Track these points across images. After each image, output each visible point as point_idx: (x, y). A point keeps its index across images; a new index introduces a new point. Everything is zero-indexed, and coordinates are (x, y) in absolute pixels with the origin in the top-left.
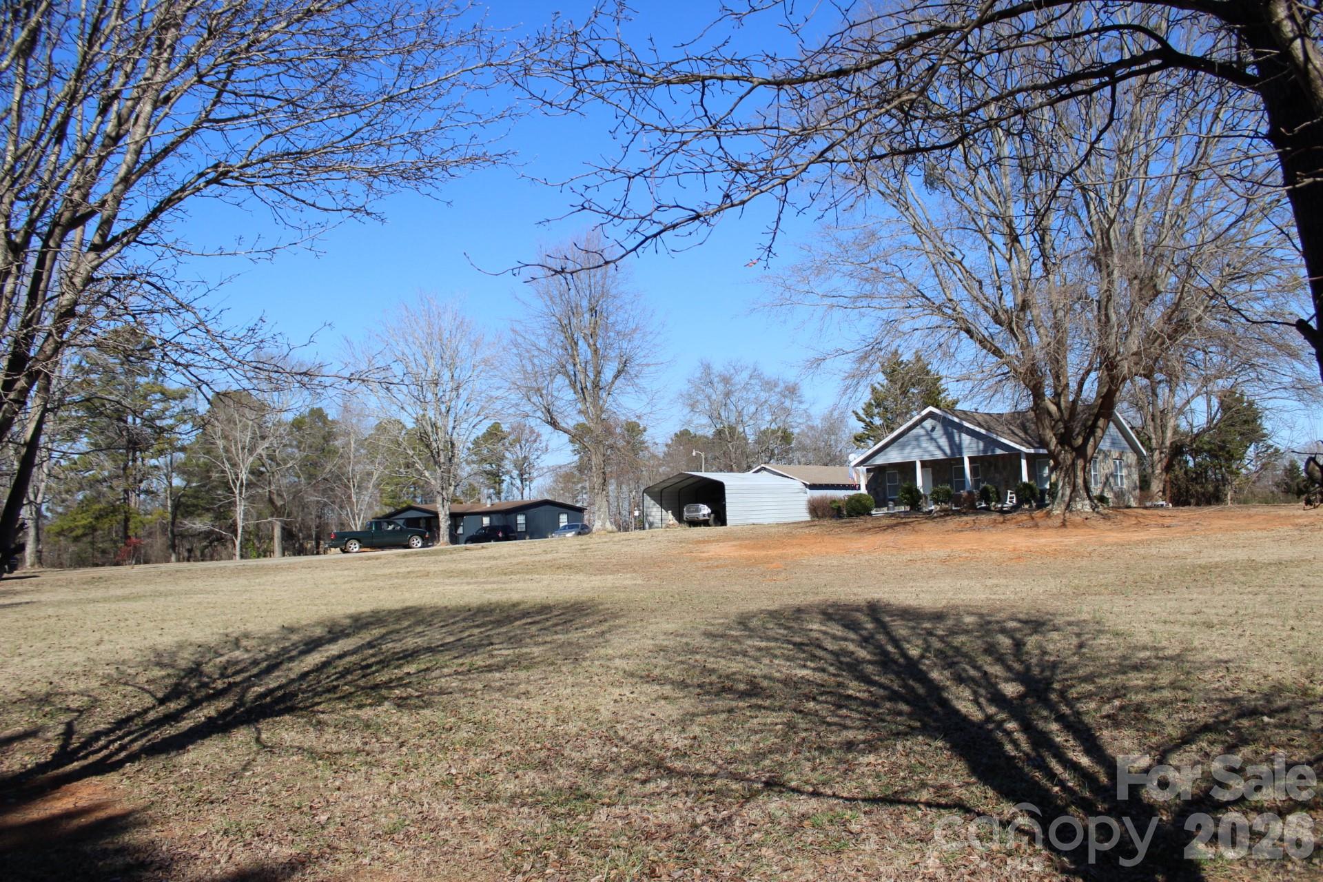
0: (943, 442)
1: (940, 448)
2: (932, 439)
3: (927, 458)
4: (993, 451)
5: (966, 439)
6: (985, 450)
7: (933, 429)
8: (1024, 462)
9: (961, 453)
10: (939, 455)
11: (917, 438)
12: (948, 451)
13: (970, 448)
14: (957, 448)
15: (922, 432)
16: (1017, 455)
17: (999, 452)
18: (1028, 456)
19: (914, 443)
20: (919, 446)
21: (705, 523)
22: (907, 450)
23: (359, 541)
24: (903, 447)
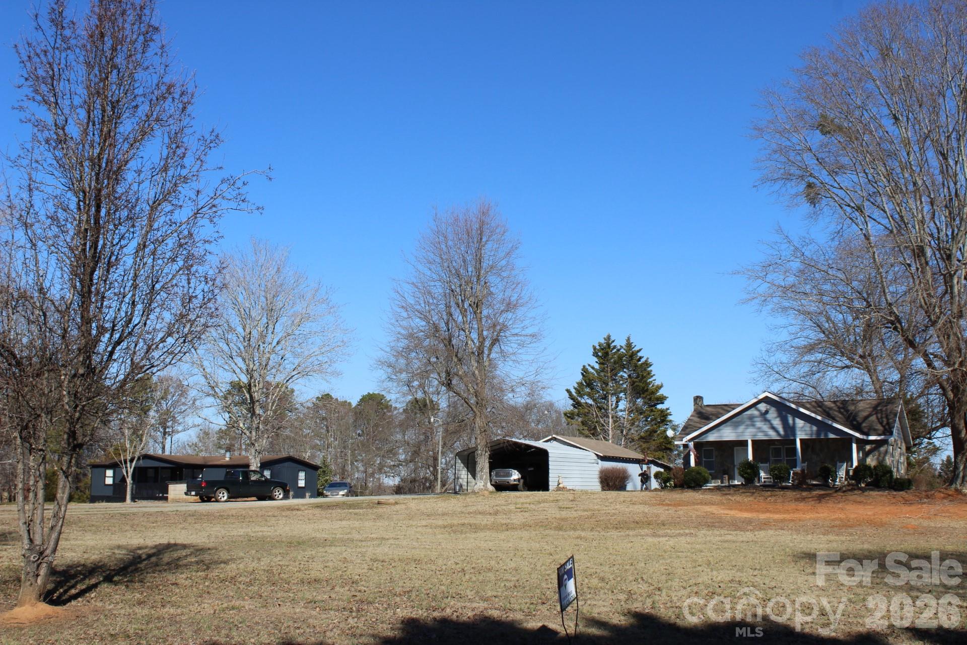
0: (777, 423)
1: (773, 428)
2: (766, 420)
3: (761, 437)
4: (826, 435)
5: (800, 423)
6: (818, 433)
7: (767, 412)
8: (854, 446)
9: (794, 435)
10: (773, 435)
11: (751, 418)
12: (782, 432)
13: (803, 432)
14: (790, 430)
15: (756, 413)
16: (849, 439)
17: (831, 436)
18: (859, 441)
19: (748, 423)
20: (753, 425)
21: (514, 488)
22: (741, 429)
23: (228, 492)
24: (736, 425)
